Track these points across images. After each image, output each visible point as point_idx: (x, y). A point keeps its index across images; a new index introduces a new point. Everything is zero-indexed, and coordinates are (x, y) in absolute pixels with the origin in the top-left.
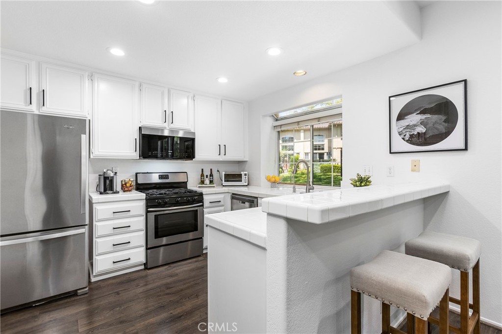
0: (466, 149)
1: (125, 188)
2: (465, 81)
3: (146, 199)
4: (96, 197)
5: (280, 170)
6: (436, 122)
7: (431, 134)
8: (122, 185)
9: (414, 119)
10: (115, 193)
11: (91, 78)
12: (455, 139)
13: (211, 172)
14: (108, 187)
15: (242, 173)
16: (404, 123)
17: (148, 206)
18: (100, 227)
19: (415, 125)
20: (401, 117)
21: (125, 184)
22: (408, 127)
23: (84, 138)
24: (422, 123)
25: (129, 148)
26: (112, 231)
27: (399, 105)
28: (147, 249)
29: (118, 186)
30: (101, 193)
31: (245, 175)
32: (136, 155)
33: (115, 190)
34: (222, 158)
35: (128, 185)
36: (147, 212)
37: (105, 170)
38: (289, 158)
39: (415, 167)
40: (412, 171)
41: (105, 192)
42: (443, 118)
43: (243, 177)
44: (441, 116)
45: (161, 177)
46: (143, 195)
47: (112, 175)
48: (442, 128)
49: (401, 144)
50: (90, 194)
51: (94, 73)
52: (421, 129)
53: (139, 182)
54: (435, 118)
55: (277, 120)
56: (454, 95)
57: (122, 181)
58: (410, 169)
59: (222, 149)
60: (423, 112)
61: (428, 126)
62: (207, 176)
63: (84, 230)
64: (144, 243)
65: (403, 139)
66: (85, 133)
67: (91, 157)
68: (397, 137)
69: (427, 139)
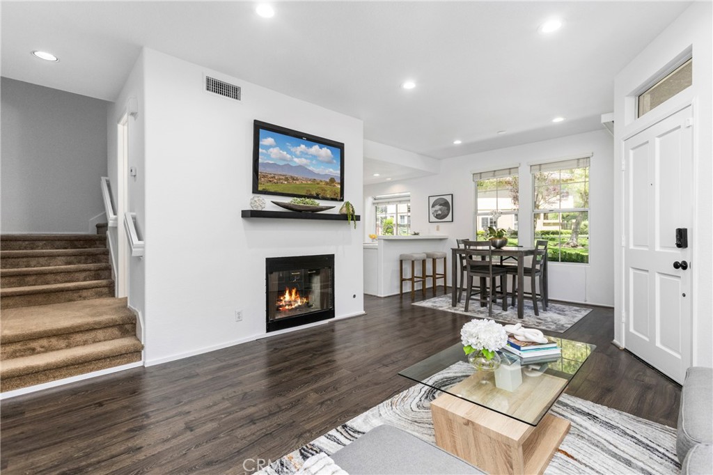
0: (452, 221)
2: (452, 195)
5: (376, 231)
6: (444, 210)
7: (443, 215)
9: (438, 207)
12: (449, 218)
16: (434, 209)
19: (438, 210)
20: (433, 207)
22: (435, 211)
24: (440, 210)
27: (433, 200)
38: (382, 222)
39: (438, 229)
42: (446, 208)
48: (446, 212)
49: (433, 219)
52: (439, 212)
54: (444, 208)
55: (375, 199)
56: (449, 199)
58: (436, 229)
60: (440, 205)
61: (442, 211)
65: (434, 216)
68: (432, 216)
69: (441, 217)
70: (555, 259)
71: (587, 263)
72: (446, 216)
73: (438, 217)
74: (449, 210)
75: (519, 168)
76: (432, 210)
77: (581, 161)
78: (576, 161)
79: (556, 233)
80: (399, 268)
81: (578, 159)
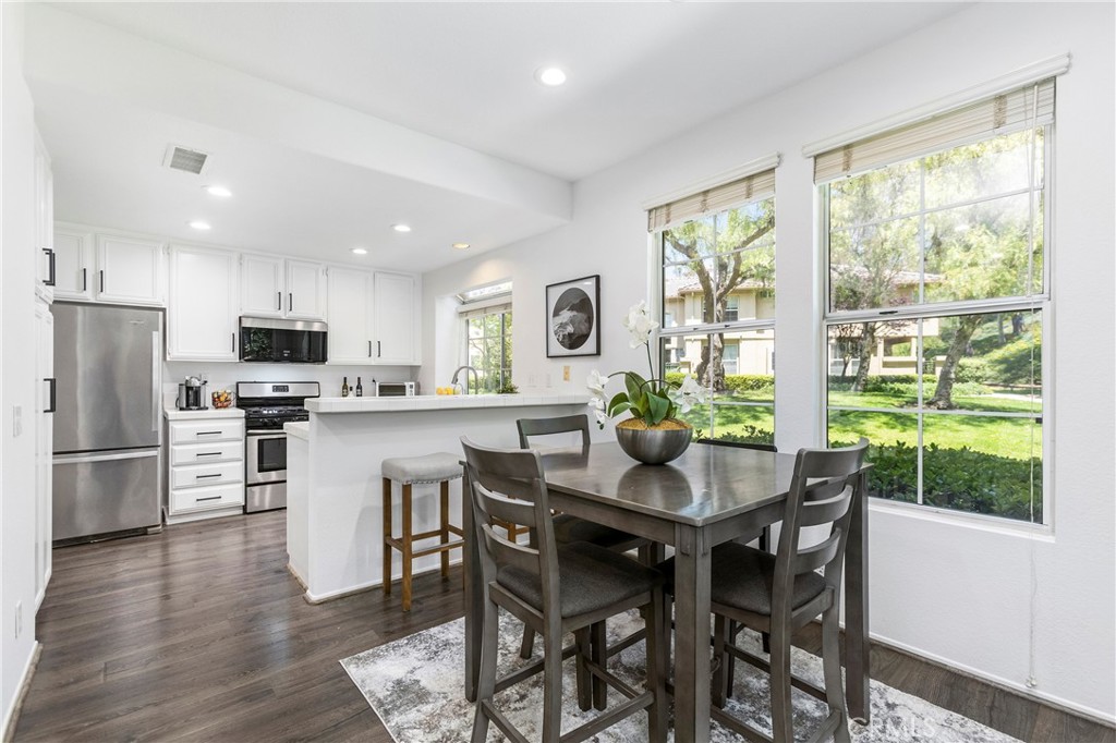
0: (598, 353)
1: (218, 402)
2: (598, 278)
3: (247, 418)
4: (173, 414)
6: (580, 322)
7: (577, 335)
8: (214, 400)
9: (566, 315)
10: (201, 409)
11: (168, 250)
12: (589, 346)
13: (359, 383)
14: (191, 401)
15: (406, 384)
16: (559, 320)
17: (248, 428)
18: (178, 453)
19: (566, 324)
20: (556, 314)
21: (218, 397)
22: (561, 325)
23: (157, 337)
24: (572, 321)
25: (222, 347)
26: (195, 459)
27: (556, 294)
28: (247, 486)
29: (206, 399)
30: (181, 409)
31: (411, 386)
32: (235, 357)
33: (202, 406)
34: (374, 361)
35: (222, 399)
36: (248, 435)
37: (187, 378)
39: (567, 376)
40: (564, 380)
41: (188, 407)
42: (585, 317)
43: (408, 389)
44: (584, 315)
45: (276, 389)
46: (242, 413)
47: (197, 384)
48: (584, 328)
49: (556, 347)
50: (166, 410)
51: (172, 243)
52: (570, 329)
53: (241, 396)
54: (580, 315)
55: (464, 303)
56: (588, 287)
57: (213, 394)
58: (563, 377)
59: (374, 348)
60: (571, 309)
61: (575, 326)
62: (351, 388)
63: (157, 453)
64: (242, 479)
65: (557, 339)
66: (157, 330)
67: (168, 359)
68: (553, 338)
69: (574, 341)
70: (898, 489)
71: (1038, 518)
72: (583, 338)
73: (566, 341)
74: (590, 321)
75: (777, 171)
76: (554, 323)
77: (1013, 103)
78: (991, 108)
79: (908, 380)
80: (379, 503)
81: (1001, 98)
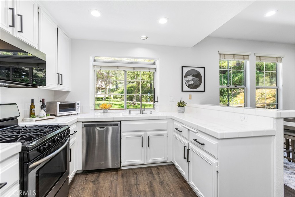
0: (204, 91)
2: (205, 68)
6: (196, 81)
7: (195, 85)
9: (190, 78)
12: (201, 88)
13: (43, 103)
16: (187, 79)
19: (190, 81)
20: (186, 76)
22: (188, 81)
24: (193, 80)
27: (186, 70)
31: (78, 104)
34: (58, 87)
40: (189, 99)
43: (77, 106)
44: (198, 79)
48: (198, 83)
49: (186, 88)
52: (192, 82)
54: (196, 79)
55: (95, 61)
58: (189, 98)
60: (193, 76)
61: (194, 82)
65: (186, 85)
72: (197, 86)
73: (190, 86)
74: (200, 80)
75: (249, 56)
76: (185, 80)
